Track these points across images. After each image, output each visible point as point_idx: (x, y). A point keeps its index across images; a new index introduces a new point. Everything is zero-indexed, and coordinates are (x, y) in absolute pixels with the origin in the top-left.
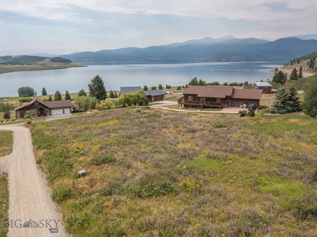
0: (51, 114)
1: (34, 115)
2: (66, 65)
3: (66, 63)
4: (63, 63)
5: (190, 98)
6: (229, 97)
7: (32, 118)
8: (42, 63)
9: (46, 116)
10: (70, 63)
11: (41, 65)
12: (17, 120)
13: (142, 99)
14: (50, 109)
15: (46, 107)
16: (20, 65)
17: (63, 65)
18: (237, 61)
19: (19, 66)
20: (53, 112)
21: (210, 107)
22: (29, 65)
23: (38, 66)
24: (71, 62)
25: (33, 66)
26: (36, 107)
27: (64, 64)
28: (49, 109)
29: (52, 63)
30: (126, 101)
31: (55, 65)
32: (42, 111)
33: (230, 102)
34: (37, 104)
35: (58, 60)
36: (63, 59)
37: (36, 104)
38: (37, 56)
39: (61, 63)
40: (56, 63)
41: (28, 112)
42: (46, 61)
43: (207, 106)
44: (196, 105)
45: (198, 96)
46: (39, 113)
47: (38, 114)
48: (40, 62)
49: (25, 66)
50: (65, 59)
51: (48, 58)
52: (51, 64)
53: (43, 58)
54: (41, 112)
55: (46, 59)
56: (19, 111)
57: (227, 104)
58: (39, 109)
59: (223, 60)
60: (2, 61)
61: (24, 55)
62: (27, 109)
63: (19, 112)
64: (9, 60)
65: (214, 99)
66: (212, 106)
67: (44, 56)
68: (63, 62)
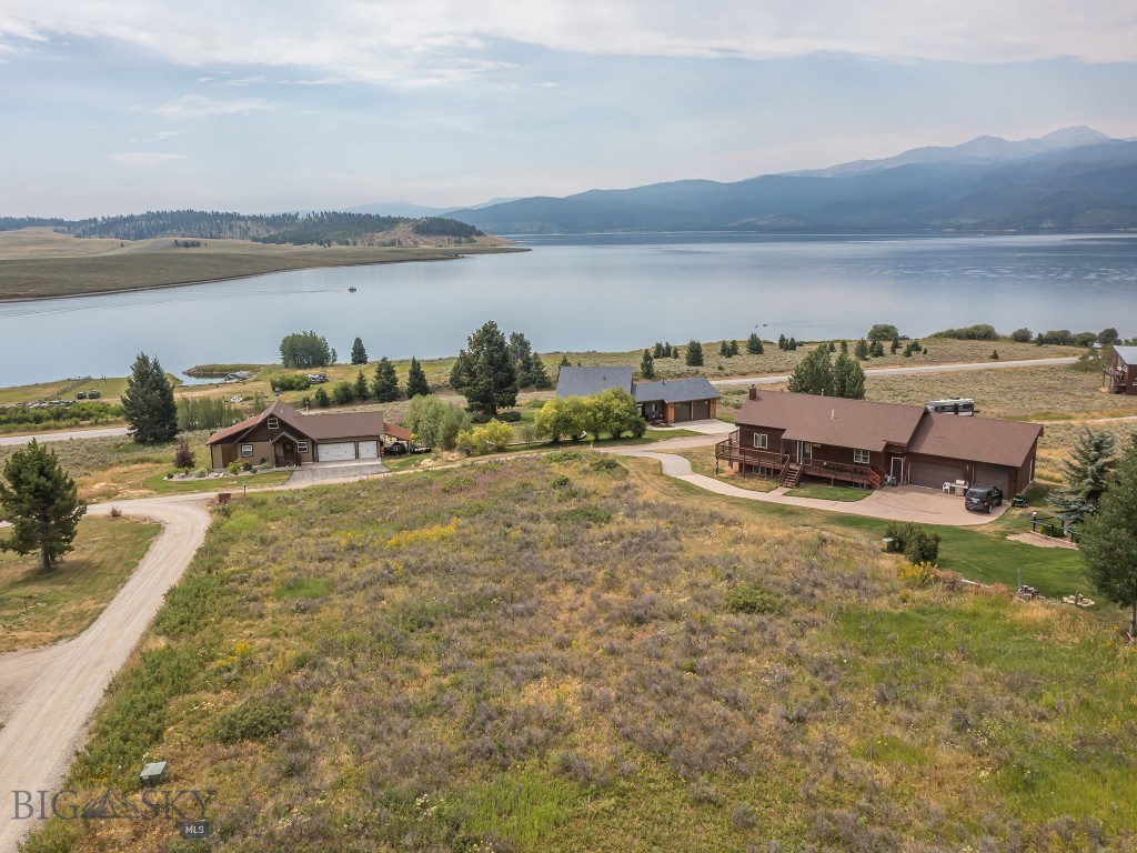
0: (315, 459)
1: (263, 461)
2: (464, 247)
3: (463, 239)
4: (453, 238)
5: (759, 442)
6: (899, 447)
7: (255, 472)
8: (387, 239)
9: (299, 464)
10: (475, 238)
11: (384, 245)
12: (212, 476)
13: (618, 418)
14: (315, 444)
15: (301, 436)
16: (321, 244)
17: (452, 247)
18: (1109, 229)
19: (314, 247)
20: (325, 452)
21: (826, 481)
22: (347, 244)
23: (376, 248)
24: (480, 234)
25: (360, 247)
26: (271, 435)
27: (457, 242)
28: (310, 443)
29: (417, 239)
30: (560, 424)
31: (428, 244)
32: (288, 447)
33: (905, 467)
34: (275, 426)
35: (438, 227)
36: (453, 224)
37: (271, 426)
38: (374, 214)
39: (445, 238)
40: (433, 239)
41: (247, 448)
42: (400, 232)
43: (817, 474)
44: (778, 466)
45: (784, 436)
46: (280, 452)
47: (277, 457)
48: (380, 236)
49: (335, 247)
50: (461, 224)
51: (407, 221)
52: (416, 243)
53: (391, 223)
54: (286, 451)
55: (401, 225)
56: (219, 446)
57: (897, 473)
58: (277, 442)
59: (1045, 225)
60: (268, 231)
61: (334, 213)
62: (244, 441)
63: (219, 449)
64: (289, 229)
65: (844, 454)
66: (833, 477)
67: (394, 215)
68: (454, 234)
